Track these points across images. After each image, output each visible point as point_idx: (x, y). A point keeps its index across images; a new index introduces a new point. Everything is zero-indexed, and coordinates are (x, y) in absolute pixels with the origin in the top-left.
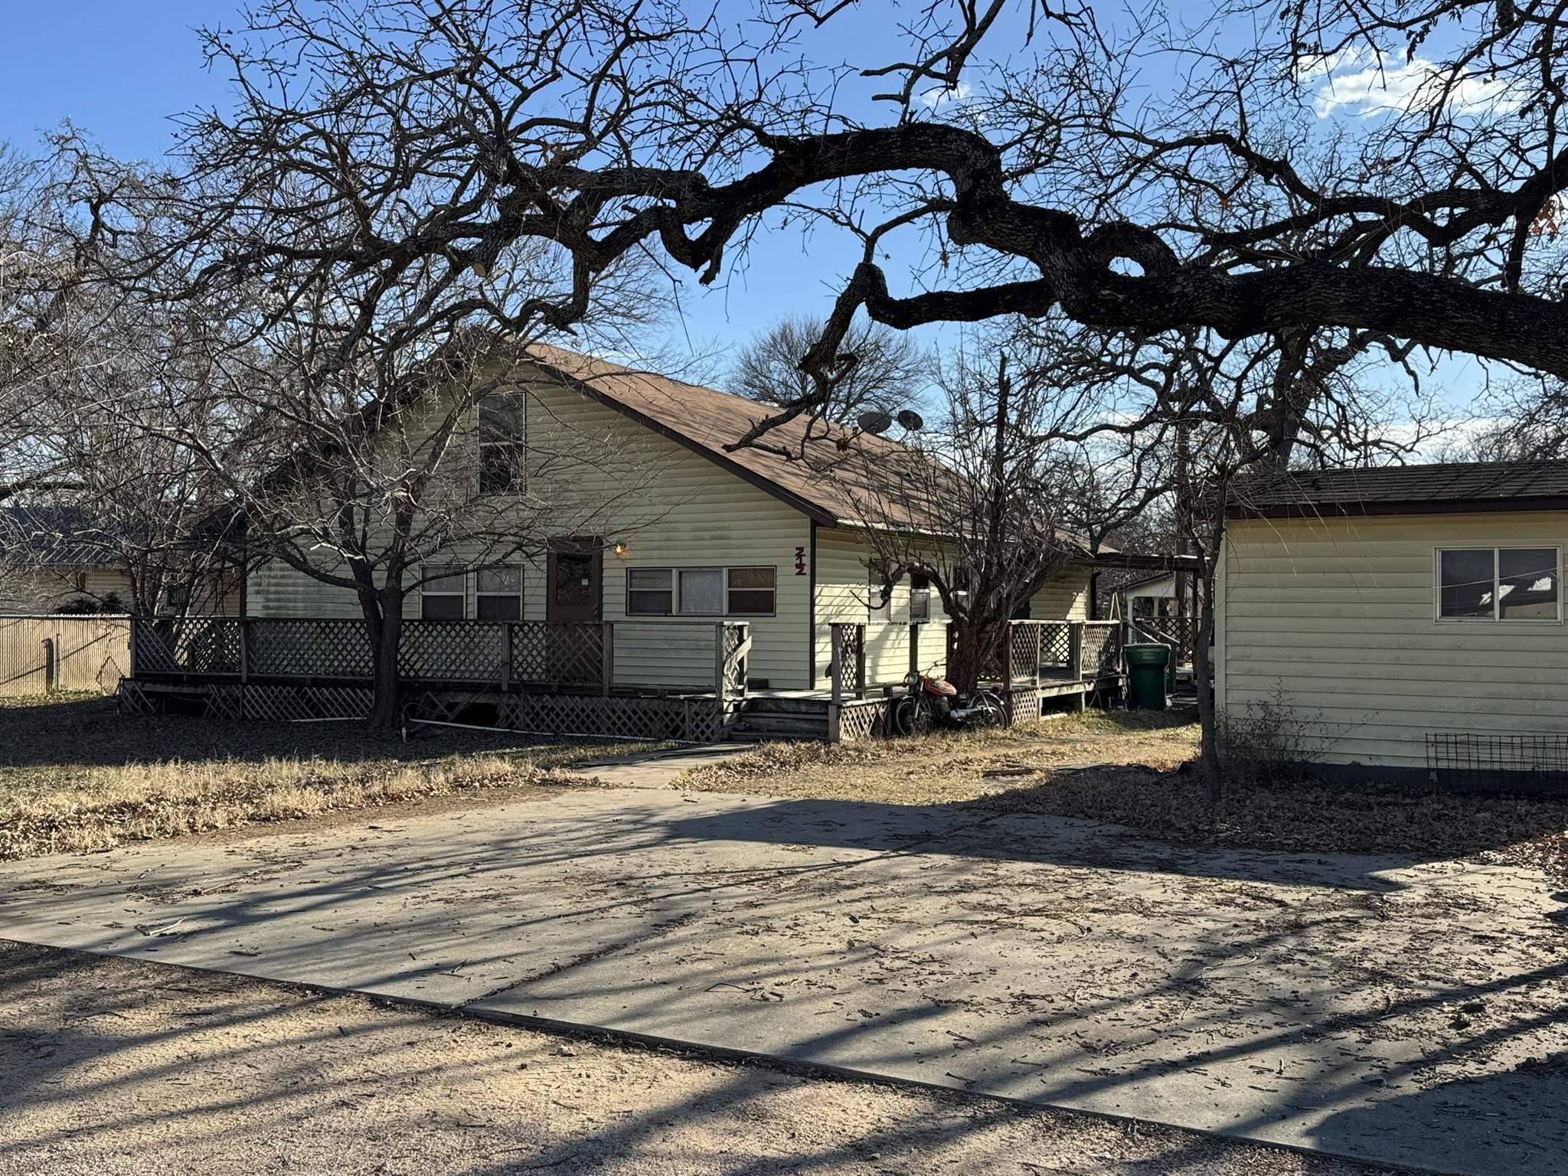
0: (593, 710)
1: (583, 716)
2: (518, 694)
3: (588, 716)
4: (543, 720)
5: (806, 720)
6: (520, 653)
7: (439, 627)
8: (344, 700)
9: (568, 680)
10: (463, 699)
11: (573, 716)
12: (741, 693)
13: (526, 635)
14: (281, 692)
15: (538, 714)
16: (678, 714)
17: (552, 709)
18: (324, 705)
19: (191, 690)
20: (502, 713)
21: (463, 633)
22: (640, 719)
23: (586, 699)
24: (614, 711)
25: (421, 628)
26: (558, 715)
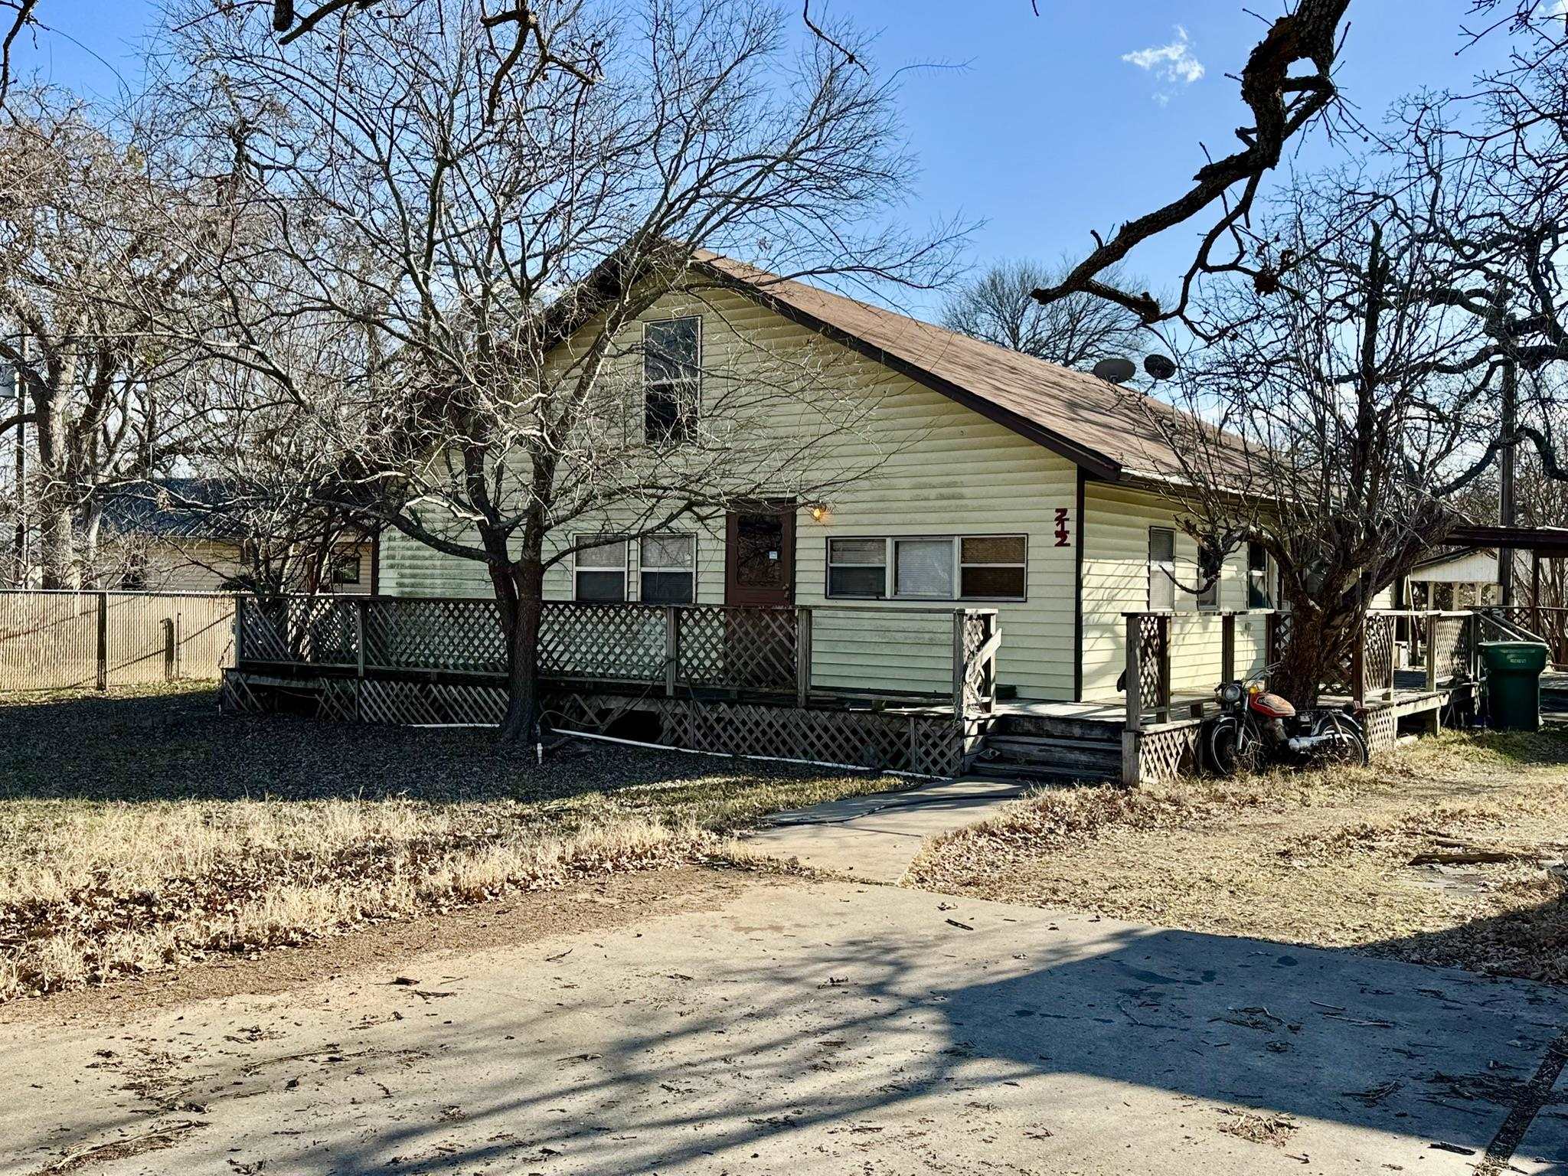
0: (784, 726)
1: (771, 733)
2: (686, 701)
3: (777, 734)
4: (718, 736)
5: (1083, 750)
6: (690, 647)
7: (589, 613)
8: (475, 701)
9: (750, 684)
10: (617, 705)
11: (757, 733)
12: (986, 707)
13: (697, 623)
14: (402, 689)
15: (712, 728)
16: (900, 735)
17: (731, 722)
18: (452, 708)
19: (301, 684)
20: (667, 725)
21: (617, 620)
22: (847, 740)
23: (775, 711)
24: (812, 729)
25: (567, 613)
26: (737, 730)
